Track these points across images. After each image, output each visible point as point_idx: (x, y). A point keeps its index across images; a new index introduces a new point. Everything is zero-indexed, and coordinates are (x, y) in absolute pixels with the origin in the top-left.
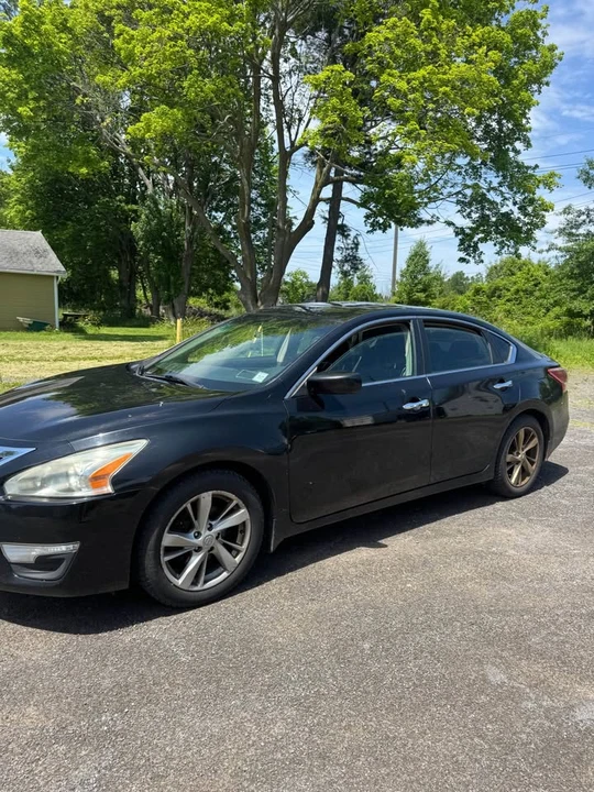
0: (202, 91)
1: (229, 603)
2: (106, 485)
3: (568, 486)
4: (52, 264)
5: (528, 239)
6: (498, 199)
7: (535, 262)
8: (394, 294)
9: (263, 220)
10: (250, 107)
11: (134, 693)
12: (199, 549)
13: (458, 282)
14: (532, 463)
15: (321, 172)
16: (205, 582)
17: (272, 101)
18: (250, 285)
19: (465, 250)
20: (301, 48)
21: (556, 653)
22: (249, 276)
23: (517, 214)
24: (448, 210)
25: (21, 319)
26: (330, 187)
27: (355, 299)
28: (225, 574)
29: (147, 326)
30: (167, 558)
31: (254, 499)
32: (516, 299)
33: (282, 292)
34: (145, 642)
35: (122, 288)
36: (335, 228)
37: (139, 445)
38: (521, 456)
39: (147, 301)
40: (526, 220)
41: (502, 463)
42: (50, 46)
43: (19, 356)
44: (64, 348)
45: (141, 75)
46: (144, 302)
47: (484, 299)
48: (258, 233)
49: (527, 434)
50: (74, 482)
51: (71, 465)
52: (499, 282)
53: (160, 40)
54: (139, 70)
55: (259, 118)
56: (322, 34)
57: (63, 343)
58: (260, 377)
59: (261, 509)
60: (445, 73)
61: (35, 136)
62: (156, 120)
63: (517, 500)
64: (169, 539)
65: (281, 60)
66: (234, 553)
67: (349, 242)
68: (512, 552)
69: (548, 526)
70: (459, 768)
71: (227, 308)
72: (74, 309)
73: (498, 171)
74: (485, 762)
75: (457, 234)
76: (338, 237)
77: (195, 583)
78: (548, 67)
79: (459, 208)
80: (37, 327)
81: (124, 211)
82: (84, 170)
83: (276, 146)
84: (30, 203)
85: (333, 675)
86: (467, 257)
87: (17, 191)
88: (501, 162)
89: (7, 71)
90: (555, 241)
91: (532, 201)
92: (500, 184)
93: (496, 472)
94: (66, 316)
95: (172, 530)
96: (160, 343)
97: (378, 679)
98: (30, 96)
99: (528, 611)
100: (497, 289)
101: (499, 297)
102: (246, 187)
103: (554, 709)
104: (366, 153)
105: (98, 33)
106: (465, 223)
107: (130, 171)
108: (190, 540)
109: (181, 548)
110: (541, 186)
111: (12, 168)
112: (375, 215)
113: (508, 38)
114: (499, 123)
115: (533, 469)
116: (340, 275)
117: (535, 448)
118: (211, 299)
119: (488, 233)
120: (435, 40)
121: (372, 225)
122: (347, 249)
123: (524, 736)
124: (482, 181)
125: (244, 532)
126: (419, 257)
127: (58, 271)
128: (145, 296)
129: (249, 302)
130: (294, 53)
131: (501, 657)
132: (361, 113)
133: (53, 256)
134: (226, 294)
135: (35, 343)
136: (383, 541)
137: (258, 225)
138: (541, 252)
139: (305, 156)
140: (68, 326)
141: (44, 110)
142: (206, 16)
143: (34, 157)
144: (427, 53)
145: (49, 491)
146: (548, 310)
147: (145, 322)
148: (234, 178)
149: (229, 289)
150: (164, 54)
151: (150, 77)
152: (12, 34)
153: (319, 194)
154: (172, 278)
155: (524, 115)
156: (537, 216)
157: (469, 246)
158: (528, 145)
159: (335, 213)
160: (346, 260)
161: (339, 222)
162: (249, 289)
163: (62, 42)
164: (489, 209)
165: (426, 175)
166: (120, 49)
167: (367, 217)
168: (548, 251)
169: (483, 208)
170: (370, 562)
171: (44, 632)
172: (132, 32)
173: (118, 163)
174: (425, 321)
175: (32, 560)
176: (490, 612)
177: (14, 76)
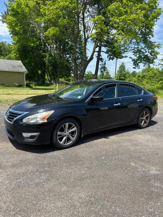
0: (64, 23)
1: (72, 148)
2: (45, 120)
3: (157, 126)
4: (24, 69)
5: (152, 62)
6: (144, 51)
7: (155, 68)
8: (115, 77)
9: (80, 57)
10: (76, 26)
11: (52, 164)
12: (65, 136)
13: (134, 74)
14: (147, 120)
15: (96, 44)
16: (67, 143)
17: (82, 24)
18: (76, 75)
19: (135, 65)
20: (90, 10)
21: (147, 161)
22: (76, 72)
23: (149, 55)
24: (130, 54)
25: (16, 84)
26: (98, 48)
27: (105, 79)
28: (71, 142)
29: (48, 86)
30: (58, 137)
31: (78, 125)
32: (149, 79)
33: (85, 77)
34: (54, 155)
35: (41, 76)
36: (99, 59)
37: (52, 112)
38: (144, 118)
39: (48, 79)
40: (152, 57)
41: (139, 120)
42: (23, 11)
43: (17, 93)
44: (28, 91)
45: (47, 19)
46: (47, 79)
47: (140, 78)
48: (78, 60)
49: (146, 113)
50: (38, 119)
51: (38, 116)
52: (145, 74)
53: (52, 9)
54: (47, 17)
55: (79, 29)
56: (96, 6)
57: (27, 90)
58: (79, 97)
59: (79, 128)
60: (129, 17)
61: (20, 35)
62: (51, 31)
63: (143, 129)
64: (59, 133)
65: (85, 13)
66: (73, 137)
67: (103, 63)
68: (140, 140)
69: (150, 135)
70: (122, 180)
71: (70, 81)
72: (29, 81)
73: (144, 43)
74: (128, 179)
75: (133, 61)
76: (100, 61)
77: (64, 143)
78: (159, 14)
79: (133, 53)
80: (20, 86)
81: (42, 55)
82: (32, 44)
83: (83, 37)
84: (17, 53)
85: (95, 163)
86: (135, 67)
87: (14, 50)
88: (145, 41)
89: (12, 18)
90: (161, 63)
91: (154, 52)
92: (145, 47)
93: (138, 122)
94: (27, 83)
95: (59, 131)
96: (52, 90)
97: (105, 164)
98: (18, 25)
99: (142, 152)
100: (144, 76)
101: (145, 78)
102: (75, 48)
103: (145, 171)
104: (108, 38)
105: (36, 7)
106: (135, 58)
107: (44, 44)
108: (63, 133)
109: (61, 135)
110: (156, 47)
111: (13, 43)
112: (110, 55)
113: (147, 7)
114: (145, 30)
115: (148, 121)
116: (101, 72)
117: (148, 116)
118: (65, 79)
119: (141, 61)
120: (127, 8)
121: (109, 58)
122: (102, 65)
123: (137, 175)
124: (140, 46)
125: (75, 133)
126: (123, 67)
127: (25, 71)
128: (48, 78)
129: (76, 80)
130: (88, 11)
131: (134, 161)
132: (106, 29)
133: (24, 67)
134: (69, 77)
135: (20, 90)
136: (108, 137)
137: (78, 58)
138: (156, 66)
139: (91, 39)
140: (28, 86)
141: (22, 28)
142: (65, 2)
143: (19, 41)
144: (125, 12)
145: (33, 121)
146: (158, 82)
147: (48, 85)
148: (72, 45)
149: (70, 76)
150: (54, 13)
151: (50, 19)
152: (14, 8)
153: (95, 50)
154: (55, 73)
155: (152, 28)
156: (155, 56)
157: (136, 64)
158: (153, 36)
159: (99, 55)
160: (102, 68)
161: (100, 57)
162: (75, 75)
163: (27, 10)
164: (141, 54)
165: (124, 45)
166: (42, 12)
167: (108, 56)
168: (158, 65)
169: (140, 54)
170: (105, 141)
171: (31, 153)
172: (45, 7)
173: (41, 42)
174: (120, 84)
175: (29, 137)
176: (133, 152)
177: (14, 19)
